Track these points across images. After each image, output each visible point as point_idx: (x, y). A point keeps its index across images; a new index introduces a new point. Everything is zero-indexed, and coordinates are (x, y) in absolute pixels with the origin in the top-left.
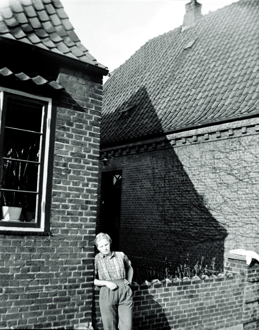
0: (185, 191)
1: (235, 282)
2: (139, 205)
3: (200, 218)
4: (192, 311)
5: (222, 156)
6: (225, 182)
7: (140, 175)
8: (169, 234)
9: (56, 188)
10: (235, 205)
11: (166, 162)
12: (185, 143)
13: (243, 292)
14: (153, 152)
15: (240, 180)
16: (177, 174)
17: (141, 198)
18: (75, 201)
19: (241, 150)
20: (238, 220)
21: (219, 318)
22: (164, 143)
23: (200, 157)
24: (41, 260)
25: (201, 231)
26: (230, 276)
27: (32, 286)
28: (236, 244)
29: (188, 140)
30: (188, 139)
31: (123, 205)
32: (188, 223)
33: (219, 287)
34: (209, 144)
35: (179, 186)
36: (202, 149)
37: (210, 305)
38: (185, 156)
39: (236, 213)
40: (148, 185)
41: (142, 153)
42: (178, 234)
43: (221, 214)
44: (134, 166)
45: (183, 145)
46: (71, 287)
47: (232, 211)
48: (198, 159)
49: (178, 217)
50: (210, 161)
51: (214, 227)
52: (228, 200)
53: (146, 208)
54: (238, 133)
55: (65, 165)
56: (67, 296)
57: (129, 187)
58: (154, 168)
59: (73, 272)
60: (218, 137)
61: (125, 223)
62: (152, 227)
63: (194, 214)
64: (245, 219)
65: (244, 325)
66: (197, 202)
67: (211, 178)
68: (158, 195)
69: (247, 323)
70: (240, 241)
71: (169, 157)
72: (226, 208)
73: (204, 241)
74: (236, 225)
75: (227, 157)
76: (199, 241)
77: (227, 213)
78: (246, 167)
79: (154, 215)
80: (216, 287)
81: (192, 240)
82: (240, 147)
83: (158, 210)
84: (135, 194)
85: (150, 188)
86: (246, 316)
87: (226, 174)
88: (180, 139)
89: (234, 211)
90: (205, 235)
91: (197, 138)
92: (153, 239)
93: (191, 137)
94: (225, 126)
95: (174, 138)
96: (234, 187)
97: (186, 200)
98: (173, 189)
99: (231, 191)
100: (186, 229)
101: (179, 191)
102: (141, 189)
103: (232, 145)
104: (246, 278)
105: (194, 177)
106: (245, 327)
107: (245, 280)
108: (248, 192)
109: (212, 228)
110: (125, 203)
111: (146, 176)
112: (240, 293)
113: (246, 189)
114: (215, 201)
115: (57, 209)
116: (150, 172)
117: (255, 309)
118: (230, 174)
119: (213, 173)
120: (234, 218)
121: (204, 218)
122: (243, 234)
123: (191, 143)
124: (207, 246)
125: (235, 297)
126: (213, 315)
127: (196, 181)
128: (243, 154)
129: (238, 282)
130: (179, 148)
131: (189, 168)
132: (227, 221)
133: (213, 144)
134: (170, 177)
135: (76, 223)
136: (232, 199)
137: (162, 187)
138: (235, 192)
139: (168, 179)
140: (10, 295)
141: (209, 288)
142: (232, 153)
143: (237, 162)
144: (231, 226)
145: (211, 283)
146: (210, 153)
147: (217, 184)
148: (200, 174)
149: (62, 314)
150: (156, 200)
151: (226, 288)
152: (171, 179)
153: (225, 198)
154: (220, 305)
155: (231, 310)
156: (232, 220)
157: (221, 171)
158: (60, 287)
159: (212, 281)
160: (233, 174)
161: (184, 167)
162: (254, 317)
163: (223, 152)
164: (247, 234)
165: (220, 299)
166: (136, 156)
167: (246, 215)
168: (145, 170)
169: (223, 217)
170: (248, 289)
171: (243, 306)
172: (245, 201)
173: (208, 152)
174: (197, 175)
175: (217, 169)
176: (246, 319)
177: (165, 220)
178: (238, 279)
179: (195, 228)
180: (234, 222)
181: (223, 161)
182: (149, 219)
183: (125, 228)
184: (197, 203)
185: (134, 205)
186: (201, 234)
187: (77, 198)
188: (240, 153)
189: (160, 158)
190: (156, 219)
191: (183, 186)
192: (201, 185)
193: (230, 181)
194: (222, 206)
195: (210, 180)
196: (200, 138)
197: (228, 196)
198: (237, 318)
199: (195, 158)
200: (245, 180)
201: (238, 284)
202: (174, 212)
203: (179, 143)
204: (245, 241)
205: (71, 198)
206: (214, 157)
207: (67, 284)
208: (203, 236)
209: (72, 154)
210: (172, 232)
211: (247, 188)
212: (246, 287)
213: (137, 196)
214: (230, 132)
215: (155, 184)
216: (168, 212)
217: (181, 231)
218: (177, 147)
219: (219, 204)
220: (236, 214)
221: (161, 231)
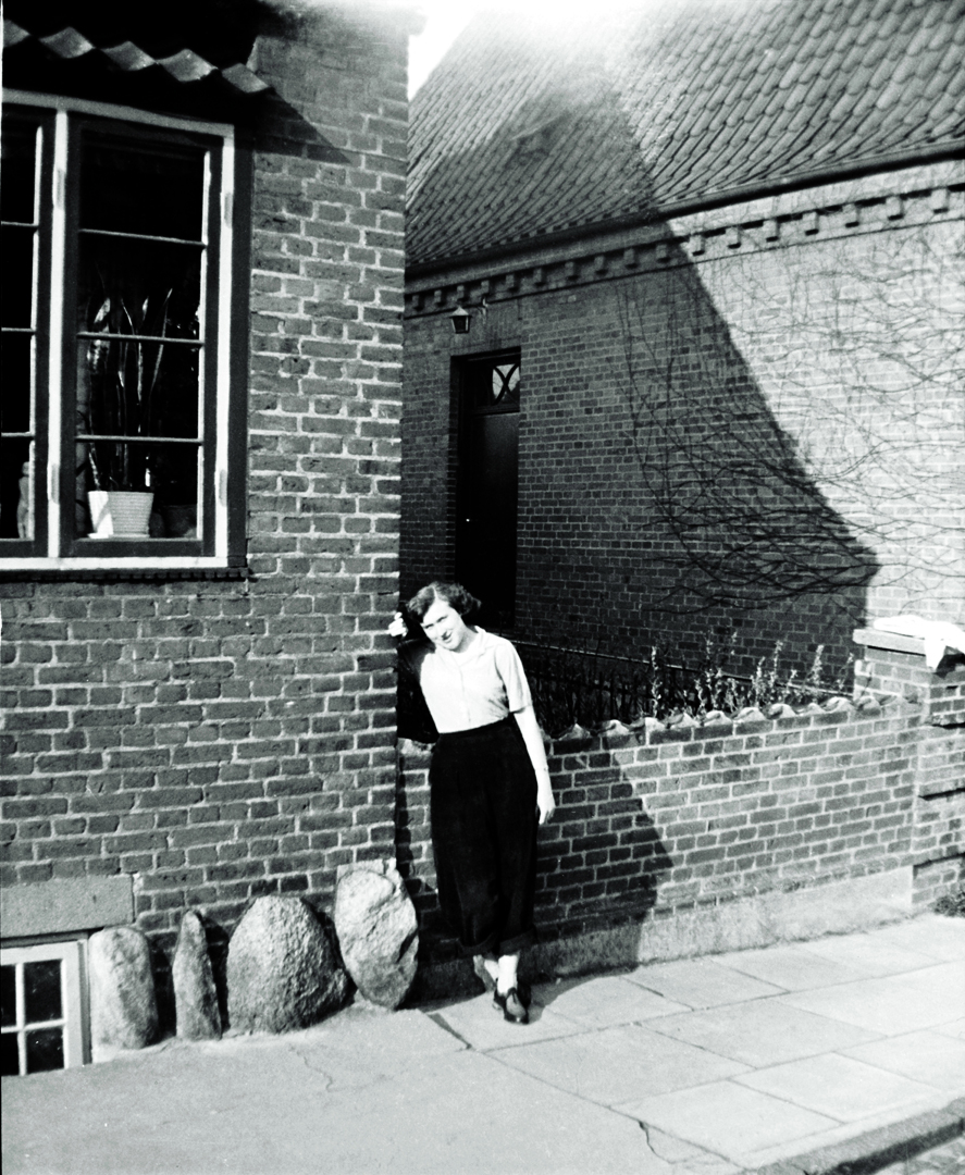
0: (739, 417)
1: (884, 725)
2: (582, 470)
3: (789, 511)
4: (738, 825)
5: (865, 291)
6: (874, 384)
7: (581, 363)
8: (686, 569)
9: (261, 422)
10: (907, 464)
11: (673, 316)
12: (738, 245)
13: (915, 761)
14: (628, 280)
15: (925, 378)
16: (710, 357)
17: (589, 445)
18: (328, 465)
19: (929, 271)
20: (916, 517)
21: (829, 847)
22: (664, 246)
23: (788, 296)
24: (222, 658)
25: (793, 556)
26: (866, 707)
27: (196, 744)
28: (907, 599)
29: (748, 236)
30: (747, 231)
31: (527, 472)
32: (749, 528)
33: (828, 742)
34: (821, 251)
35: (717, 401)
36: (796, 267)
37: (797, 803)
38: (738, 295)
39: (911, 491)
40: (611, 396)
41: (587, 284)
42: (716, 566)
43: (859, 496)
44: (560, 333)
45: (731, 252)
46: (321, 746)
47: (894, 486)
48: (783, 301)
49: (718, 510)
50: (822, 310)
51: (835, 539)
52: (884, 447)
53: (607, 477)
54: (917, 211)
55: (288, 346)
56: (312, 774)
57: (546, 407)
58: (631, 339)
59: (328, 695)
60: (849, 225)
61: (534, 535)
62: (628, 545)
63: (770, 496)
64: (940, 514)
65: (916, 867)
66: (779, 455)
67: (827, 368)
68: (644, 433)
69: (928, 863)
70: (922, 588)
71: (683, 298)
72: (876, 476)
73: (803, 589)
74: (909, 535)
75: (881, 297)
76: (786, 588)
77: (879, 492)
78: (946, 331)
79: (633, 503)
80: (821, 742)
81: (762, 585)
82: (924, 262)
83: (647, 485)
84: (567, 429)
85: (618, 408)
86: (925, 838)
87: (877, 355)
88: (721, 231)
89: (905, 485)
90: (807, 569)
91: (778, 227)
92: (630, 589)
93: (758, 224)
94: (876, 184)
95: (700, 230)
96: (903, 402)
97: (740, 449)
98: (698, 411)
99: (893, 416)
100: (741, 548)
101: (718, 418)
102: (588, 411)
103: (897, 254)
104: (925, 715)
105: (769, 365)
106: (919, 876)
107: (922, 720)
108: (949, 419)
109: (829, 544)
110: (532, 464)
111: (604, 369)
112: (901, 765)
113: (946, 411)
114: (839, 451)
115: (266, 494)
116: (617, 350)
117: (955, 817)
118: (889, 356)
119: (832, 351)
120: (904, 510)
121: (801, 511)
122: (932, 564)
123: (756, 245)
124: (812, 609)
125: (885, 775)
126: (809, 838)
127: (775, 381)
128: (936, 286)
129: (896, 726)
130: (718, 263)
131: (751, 334)
132: (880, 520)
133: (834, 248)
134: (686, 367)
135: (331, 536)
136: (896, 444)
137: (661, 405)
138: (905, 419)
139: (683, 377)
140: (125, 774)
141: (794, 746)
142: (900, 281)
143: (913, 315)
144: (894, 535)
145: (801, 730)
146: (822, 282)
147: (845, 390)
148: (790, 356)
149: (297, 832)
150: (637, 451)
151: (855, 746)
152: (690, 377)
153: (874, 441)
154: (832, 805)
155: (872, 819)
156: (896, 516)
157: (860, 344)
158: (287, 747)
159: (805, 721)
160: (900, 356)
161: (734, 333)
162: (952, 843)
163: (866, 279)
164: (946, 565)
165: (833, 784)
166: (567, 296)
167: (944, 500)
168: (600, 345)
169: (865, 507)
170: (930, 749)
171: (914, 806)
172: (939, 450)
173: (815, 277)
174: (780, 359)
175: (845, 340)
176: (924, 851)
177: (670, 518)
178: (898, 717)
179: (773, 545)
180: (903, 524)
181: (866, 310)
182: (618, 519)
183: (533, 551)
184: (778, 459)
185: (562, 471)
186: (793, 564)
187: (332, 455)
188: (924, 283)
189: (651, 303)
190: (639, 519)
191: (733, 400)
192: (792, 394)
193: (889, 383)
194: (863, 467)
195: (821, 378)
196: (788, 229)
197: (883, 434)
198: (892, 848)
199: (771, 298)
200: (941, 379)
201: (897, 734)
202: (703, 494)
203: (717, 247)
204: (938, 590)
205: (312, 455)
206: (836, 296)
207: (309, 735)
208: (800, 571)
209: (310, 307)
210: (695, 560)
211: (946, 406)
212: (922, 745)
213: (574, 437)
214: (892, 207)
215: (635, 394)
216: (682, 493)
217: (727, 557)
218: (709, 260)
219: (853, 462)
220: (910, 497)
221: (660, 558)
